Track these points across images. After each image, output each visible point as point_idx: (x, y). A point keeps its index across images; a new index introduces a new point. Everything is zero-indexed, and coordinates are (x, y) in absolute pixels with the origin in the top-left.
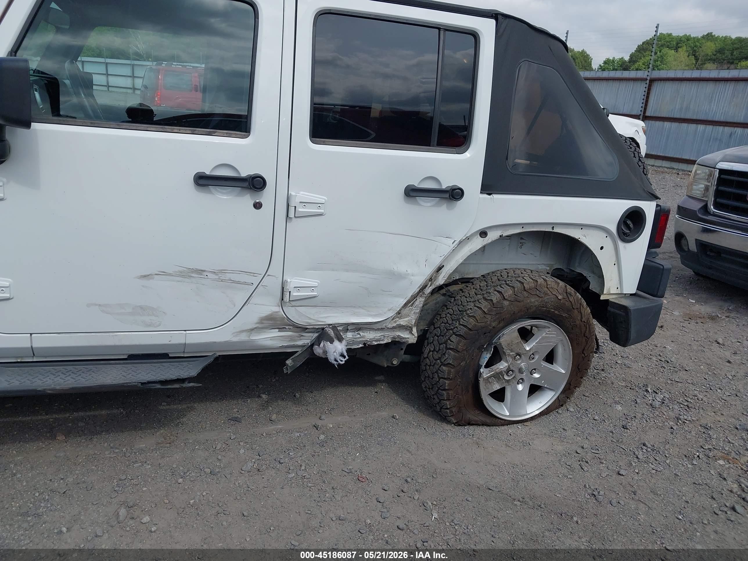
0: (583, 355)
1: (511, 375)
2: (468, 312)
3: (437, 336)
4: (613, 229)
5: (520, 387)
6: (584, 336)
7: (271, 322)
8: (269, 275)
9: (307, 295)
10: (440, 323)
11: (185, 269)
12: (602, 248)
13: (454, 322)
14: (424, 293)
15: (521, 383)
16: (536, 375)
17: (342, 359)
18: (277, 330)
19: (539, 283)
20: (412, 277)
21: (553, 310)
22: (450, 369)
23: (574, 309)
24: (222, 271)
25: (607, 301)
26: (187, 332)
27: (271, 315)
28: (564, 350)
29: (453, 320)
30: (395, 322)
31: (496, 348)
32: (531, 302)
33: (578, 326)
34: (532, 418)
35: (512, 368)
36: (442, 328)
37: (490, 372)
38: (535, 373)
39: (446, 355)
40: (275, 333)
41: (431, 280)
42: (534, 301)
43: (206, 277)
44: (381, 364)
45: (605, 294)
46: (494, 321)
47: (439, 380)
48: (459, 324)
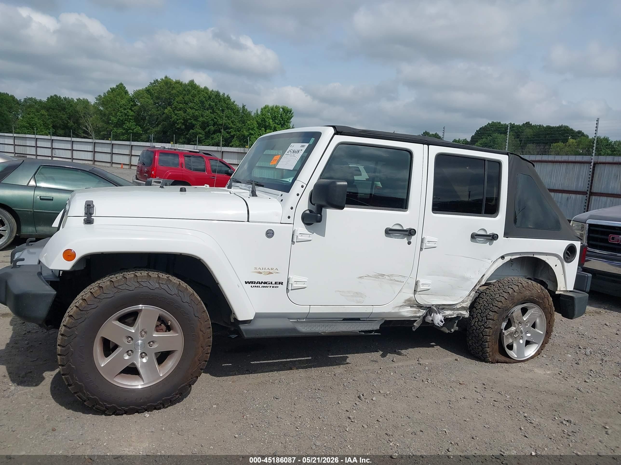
0: (549, 324)
1: (517, 334)
2: (497, 299)
3: (480, 313)
4: (562, 256)
5: (521, 341)
6: (550, 313)
7: (409, 302)
8: (411, 278)
9: (427, 288)
10: (480, 306)
11: (377, 274)
12: (556, 266)
13: (489, 305)
14: (475, 289)
15: (522, 339)
16: (529, 335)
17: (441, 323)
18: (410, 307)
19: (529, 283)
20: (472, 280)
21: (535, 298)
22: (490, 330)
23: (545, 298)
24: (392, 275)
25: (560, 295)
26: (374, 306)
27: (410, 298)
28: (542, 320)
29: (488, 304)
30: (461, 305)
31: (509, 320)
32: (526, 294)
33: (547, 308)
34: (527, 360)
35: (518, 330)
36: (482, 309)
37: (507, 332)
38: (528, 333)
39: (487, 323)
40: (409, 309)
41: (479, 282)
42: (528, 293)
43: (385, 278)
44: (445, 331)
45: (558, 291)
46: (510, 304)
47: (483, 337)
48: (493, 306)
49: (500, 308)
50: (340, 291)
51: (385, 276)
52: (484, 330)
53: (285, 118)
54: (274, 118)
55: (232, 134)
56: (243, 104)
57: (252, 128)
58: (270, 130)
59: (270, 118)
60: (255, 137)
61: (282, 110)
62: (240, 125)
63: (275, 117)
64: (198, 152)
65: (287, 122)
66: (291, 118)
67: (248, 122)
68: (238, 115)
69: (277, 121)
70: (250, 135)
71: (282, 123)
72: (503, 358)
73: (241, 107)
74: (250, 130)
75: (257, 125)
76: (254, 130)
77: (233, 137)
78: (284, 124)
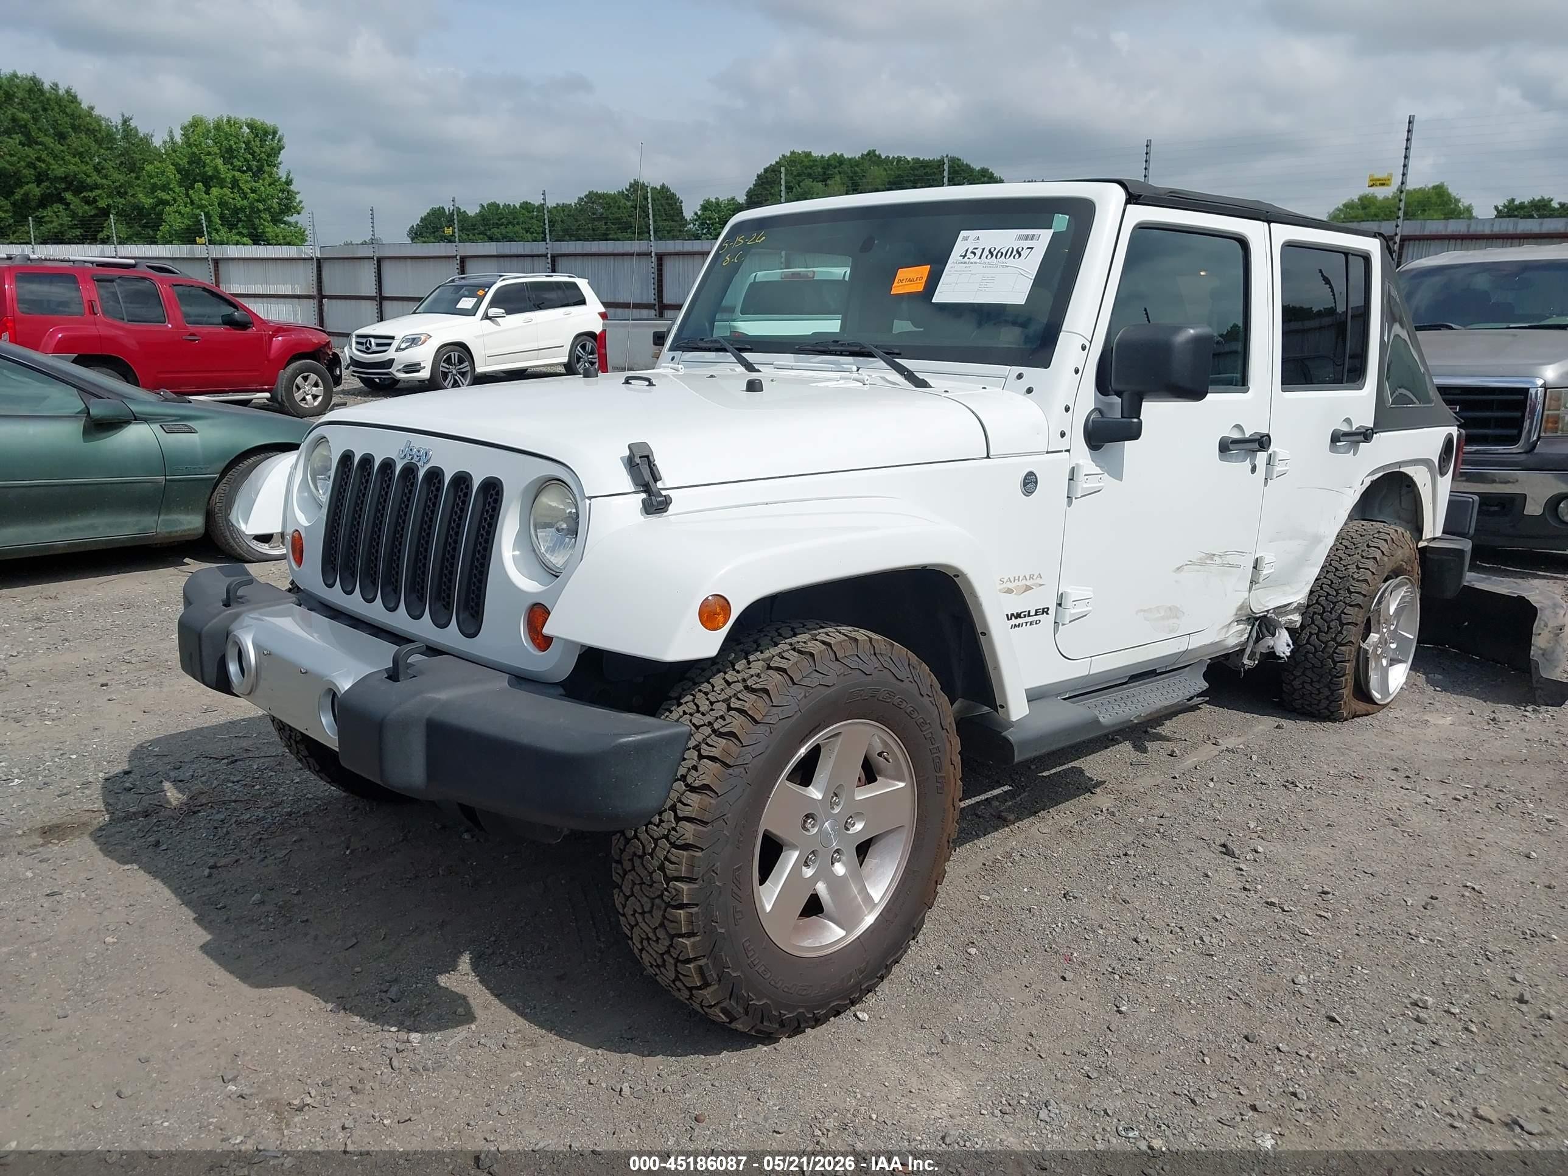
1: (1380, 648)
4: (1437, 464)
5: (1384, 662)
7: (1240, 613)
8: (1250, 553)
9: (1269, 574)
10: (1315, 598)
11: (1204, 555)
12: (1425, 484)
15: (1385, 657)
16: (1394, 646)
17: (1287, 650)
22: (1350, 647)
24: (1225, 554)
25: (1426, 547)
26: (1191, 635)
27: (1243, 603)
29: (1337, 591)
32: (1399, 555)
33: (1416, 581)
34: (1394, 701)
35: (1381, 640)
37: (1369, 647)
38: (1392, 643)
40: (1235, 627)
43: (1214, 562)
45: (1424, 539)
47: (1335, 666)
48: (1350, 592)
49: (1365, 596)
50: (1144, 611)
51: (1215, 558)
52: (1337, 651)
53: (261, 152)
54: (229, 155)
55: (102, 204)
56: (123, 116)
57: (164, 186)
58: (222, 188)
59: (215, 154)
60: (176, 212)
61: (248, 131)
62: (122, 178)
63: (230, 150)
64: (134, 266)
65: (269, 166)
66: (279, 153)
67: (149, 168)
68: (111, 149)
69: (237, 163)
70: (157, 205)
71: (255, 169)
72: (1362, 706)
73: (120, 122)
74: (159, 191)
75: (178, 176)
76: (171, 189)
77: (105, 213)
78: (260, 169)
